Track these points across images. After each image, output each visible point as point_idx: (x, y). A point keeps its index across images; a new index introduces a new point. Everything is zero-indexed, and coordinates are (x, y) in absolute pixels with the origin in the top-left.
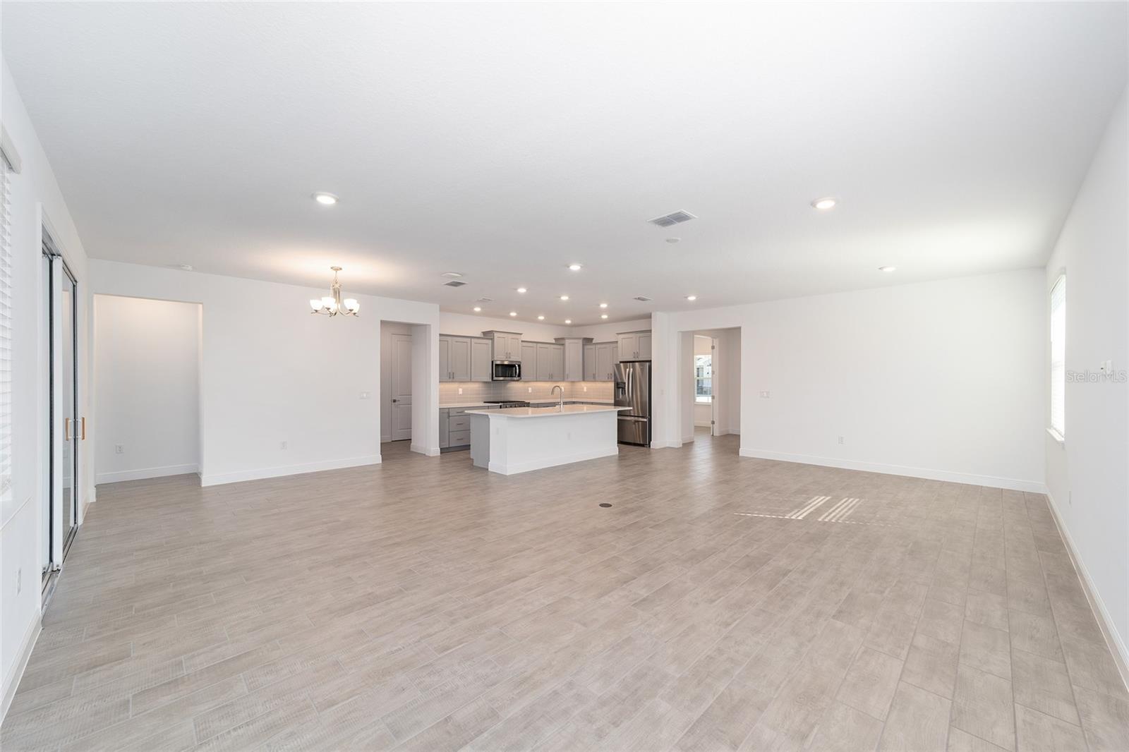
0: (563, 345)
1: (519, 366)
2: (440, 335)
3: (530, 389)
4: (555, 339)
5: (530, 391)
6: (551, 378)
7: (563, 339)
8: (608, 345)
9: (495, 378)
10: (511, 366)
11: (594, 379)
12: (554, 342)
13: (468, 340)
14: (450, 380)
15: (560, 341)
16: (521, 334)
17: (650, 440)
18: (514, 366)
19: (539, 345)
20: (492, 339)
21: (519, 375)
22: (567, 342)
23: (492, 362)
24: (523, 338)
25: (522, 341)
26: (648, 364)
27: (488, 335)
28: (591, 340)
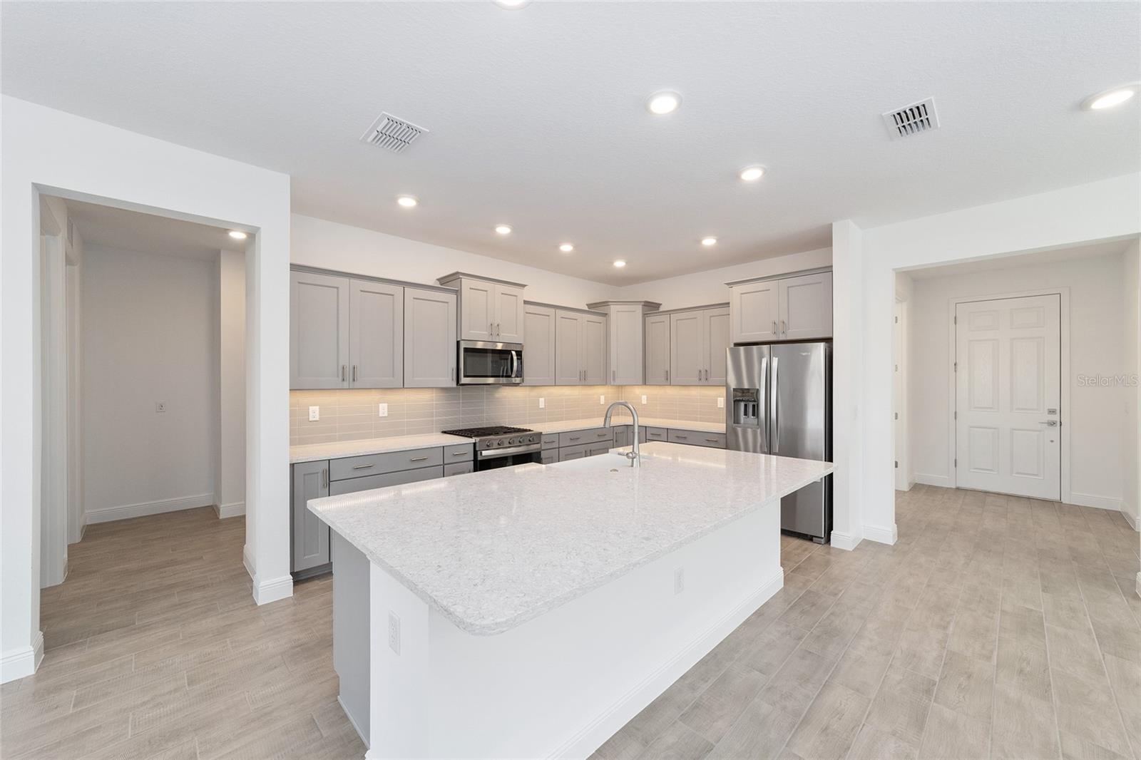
0: (605, 315)
1: (519, 354)
2: (294, 267)
3: (542, 400)
4: (589, 305)
5: (542, 405)
6: (583, 379)
7: (605, 304)
8: (699, 313)
9: (464, 380)
10: (504, 354)
11: (668, 380)
12: (586, 308)
13: (398, 290)
14: (346, 385)
15: (599, 309)
16: (524, 286)
17: (830, 527)
18: (509, 352)
19: (560, 312)
20: (458, 293)
21: (520, 374)
22: (613, 309)
23: (458, 343)
24: (528, 294)
25: (526, 302)
26: (822, 346)
27: (450, 282)
28: (657, 306)
